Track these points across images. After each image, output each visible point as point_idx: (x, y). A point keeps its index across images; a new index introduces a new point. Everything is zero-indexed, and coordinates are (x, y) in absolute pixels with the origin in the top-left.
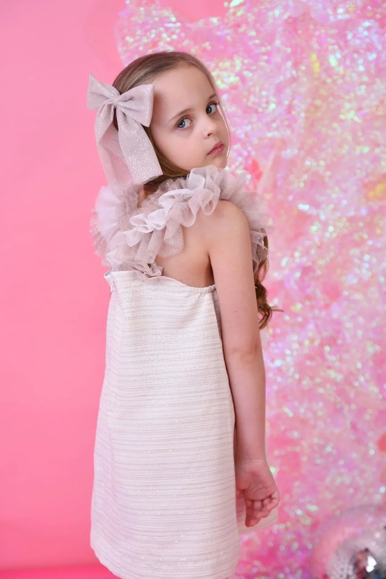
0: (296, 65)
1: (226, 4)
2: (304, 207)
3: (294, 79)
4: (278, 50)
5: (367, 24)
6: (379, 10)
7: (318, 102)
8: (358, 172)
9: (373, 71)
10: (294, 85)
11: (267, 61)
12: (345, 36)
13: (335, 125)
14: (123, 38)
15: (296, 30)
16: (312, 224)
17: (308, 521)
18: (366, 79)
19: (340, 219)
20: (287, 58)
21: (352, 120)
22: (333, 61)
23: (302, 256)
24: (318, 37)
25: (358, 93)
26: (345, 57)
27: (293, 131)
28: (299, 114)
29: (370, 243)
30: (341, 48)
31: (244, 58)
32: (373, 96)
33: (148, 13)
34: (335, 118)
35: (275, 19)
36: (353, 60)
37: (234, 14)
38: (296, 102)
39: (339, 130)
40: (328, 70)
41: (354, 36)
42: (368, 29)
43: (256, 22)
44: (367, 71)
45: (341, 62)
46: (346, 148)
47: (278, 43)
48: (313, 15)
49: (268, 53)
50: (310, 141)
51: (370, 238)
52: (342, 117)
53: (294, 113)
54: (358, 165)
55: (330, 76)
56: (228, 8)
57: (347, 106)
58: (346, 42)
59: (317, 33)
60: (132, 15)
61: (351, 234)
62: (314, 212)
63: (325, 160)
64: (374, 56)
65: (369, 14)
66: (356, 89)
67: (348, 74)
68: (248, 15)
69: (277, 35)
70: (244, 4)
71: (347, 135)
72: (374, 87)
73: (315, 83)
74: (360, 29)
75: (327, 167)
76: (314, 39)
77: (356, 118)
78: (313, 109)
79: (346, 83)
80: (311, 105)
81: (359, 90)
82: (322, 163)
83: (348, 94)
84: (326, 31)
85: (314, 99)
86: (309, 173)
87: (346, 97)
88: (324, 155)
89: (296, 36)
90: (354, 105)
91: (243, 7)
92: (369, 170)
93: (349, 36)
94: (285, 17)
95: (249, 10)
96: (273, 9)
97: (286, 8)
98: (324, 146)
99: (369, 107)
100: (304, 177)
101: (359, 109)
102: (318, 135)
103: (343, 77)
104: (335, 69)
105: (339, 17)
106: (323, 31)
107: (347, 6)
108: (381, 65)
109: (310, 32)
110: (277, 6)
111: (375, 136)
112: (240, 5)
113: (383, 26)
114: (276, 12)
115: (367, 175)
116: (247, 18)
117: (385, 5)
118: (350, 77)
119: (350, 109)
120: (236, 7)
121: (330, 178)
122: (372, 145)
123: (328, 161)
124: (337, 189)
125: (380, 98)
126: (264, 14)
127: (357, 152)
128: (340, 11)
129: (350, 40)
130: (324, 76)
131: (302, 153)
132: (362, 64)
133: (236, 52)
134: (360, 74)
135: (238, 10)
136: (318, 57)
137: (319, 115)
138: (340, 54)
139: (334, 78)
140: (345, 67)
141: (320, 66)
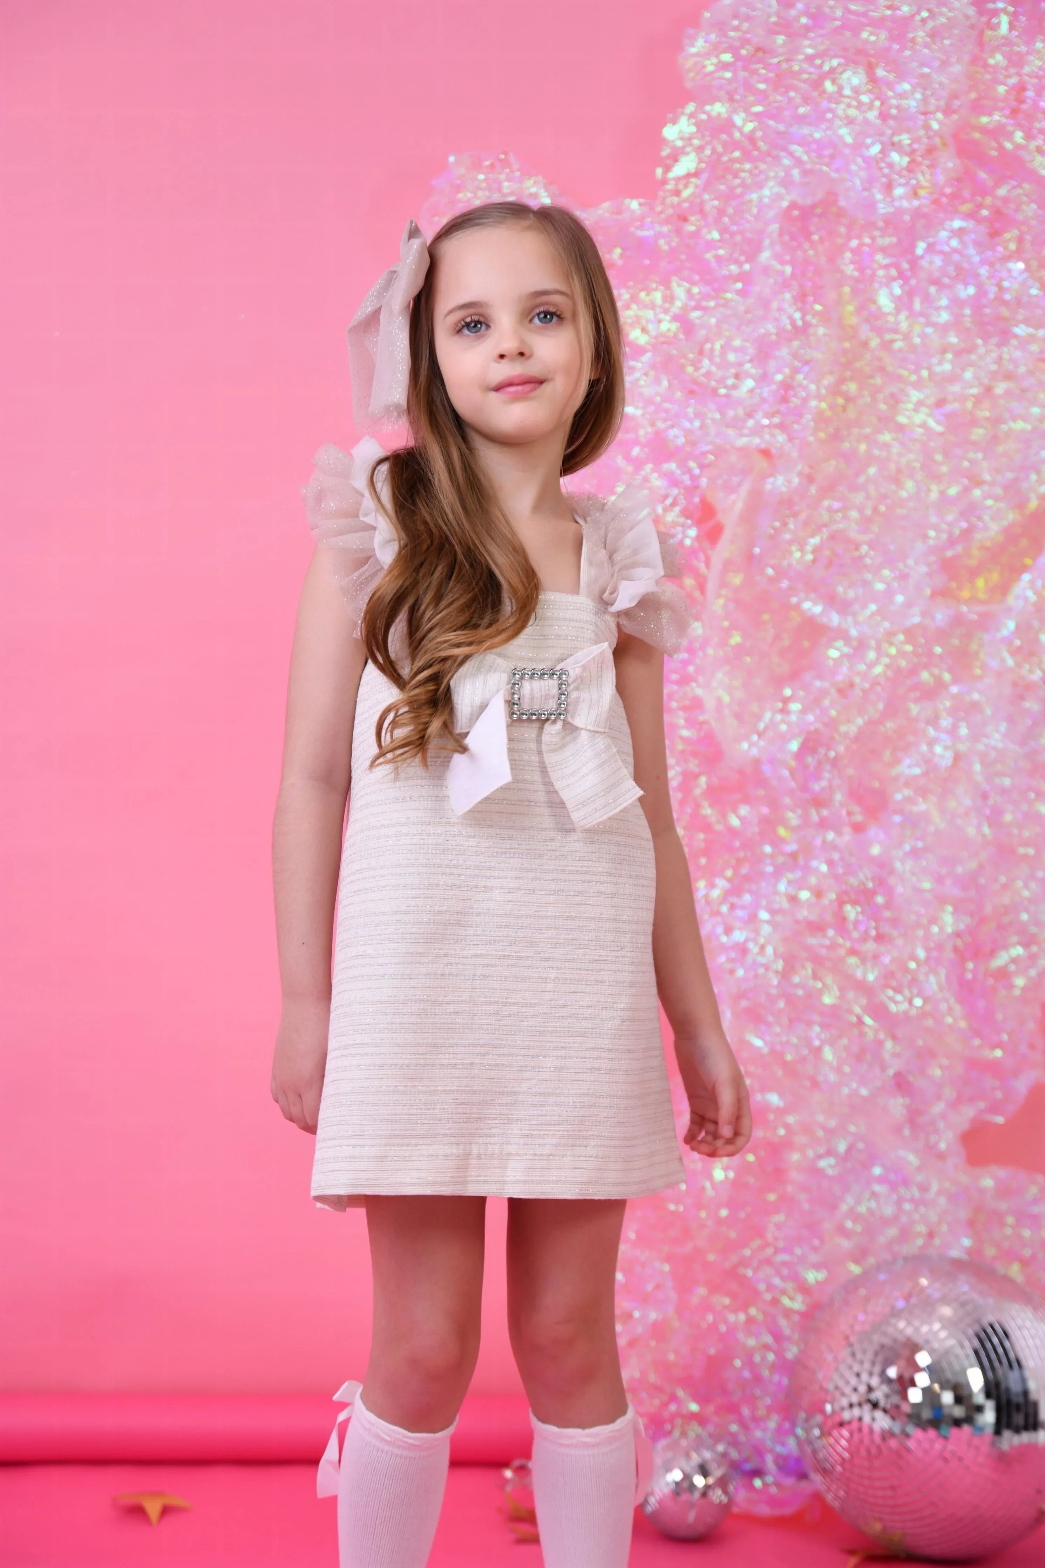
0: (803, 301)
1: (659, 171)
2: (813, 607)
3: (798, 331)
4: (766, 270)
5: (957, 224)
6: (988, 201)
7: (852, 387)
8: (932, 533)
9: (968, 322)
10: (796, 343)
11: (743, 293)
12: (912, 247)
13: (886, 437)
15: (808, 235)
16: (829, 645)
17: (797, 1303)
18: (953, 339)
19: (890, 635)
20: (785, 285)
21: (924, 425)
22: (884, 301)
23: (803, 712)
24: (855, 252)
25: (938, 369)
26: (910, 294)
27: (790, 439)
28: (805, 401)
29: (954, 689)
30: (901, 275)
31: (693, 283)
32: (968, 375)
33: (495, 186)
34: (887, 421)
35: (761, 206)
36: (927, 299)
37: (677, 193)
38: (800, 377)
39: (896, 449)
40: (874, 318)
41: (931, 248)
42: (959, 233)
43: (721, 212)
44: (956, 324)
45: (903, 303)
46: (910, 485)
47: (765, 256)
48: (842, 203)
49: (743, 277)
50: (831, 466)
51: (955, 681)
52: (902, 419)
53: (795, 401)
54: (934, 519)
55: (879, 331)
56: (664, 182)
57: (915, 395)
58: (914, 263)
59: (854, 243)
60: (459, 188)
61: (913, 671)
62: (835, 619)
63: (861, 510)
64: (971, 290)
65: (966, 207)
66: (935, 360)
67: (917, 329)
68: (706, 197)
69: (767, 242)
70: (697, 174)
71: (913, 458)
72: (973, 357)
73: (847, 345)
74: (944, 234)
75: (865, 523)
76: (848, 255)
77: (932, 423)
78: (840, 401)
79: (912, 348)
80: (835, 390)
81: (940, 363)
82: (854, 514)
83: (916, 371)
84: (873, 239)
85: (842, 381)
86: (825, 533)
87: (913, 378)
88: (858, 498)
89: (807, 245)
90: (928, 394)
91: (694, 180)
92: (957, 532)
93: (921, 247)
94: (785, 204)
95: (707, 186)
96: (760, 186)
97: (786, 182)
98: (862, 479)
99: (962, 399)
100: (815, 541)
101: (940, 403)
102: (848, 457)
103: (907, 337)
104: (891, 319)
105: (897, 204)
106: (867, 240)
107: (914, 182)
108: (987, 311)
109: (840, 241)
110: (767, 179)
111: (972, 462)
112: (689, 175)
113: (994, 234)
114: (766, 192)
115: (952, 542)
116: (702, 203)
117: (1002, 191)
118: (923, 336)
119: (920, 404)
120: (678, 179)
121: (871, 546)
122: (966, 481)
123: (869, 512)
124: (886, 572)
125: (986, 381)
126: (741, 196)
127: (934, 495)
128: (898, 191)
129: (922, 257)
130: (865, 332)
131: (813, 490)
132: (947, 308)
133: (677, 272)
134: (944, 329)
135: (686, 186)
136: (855, 292)
137: (851, 413)
138: (901, 287)
139: (888, 337)
140: (912, 315)
141: (859, 310)
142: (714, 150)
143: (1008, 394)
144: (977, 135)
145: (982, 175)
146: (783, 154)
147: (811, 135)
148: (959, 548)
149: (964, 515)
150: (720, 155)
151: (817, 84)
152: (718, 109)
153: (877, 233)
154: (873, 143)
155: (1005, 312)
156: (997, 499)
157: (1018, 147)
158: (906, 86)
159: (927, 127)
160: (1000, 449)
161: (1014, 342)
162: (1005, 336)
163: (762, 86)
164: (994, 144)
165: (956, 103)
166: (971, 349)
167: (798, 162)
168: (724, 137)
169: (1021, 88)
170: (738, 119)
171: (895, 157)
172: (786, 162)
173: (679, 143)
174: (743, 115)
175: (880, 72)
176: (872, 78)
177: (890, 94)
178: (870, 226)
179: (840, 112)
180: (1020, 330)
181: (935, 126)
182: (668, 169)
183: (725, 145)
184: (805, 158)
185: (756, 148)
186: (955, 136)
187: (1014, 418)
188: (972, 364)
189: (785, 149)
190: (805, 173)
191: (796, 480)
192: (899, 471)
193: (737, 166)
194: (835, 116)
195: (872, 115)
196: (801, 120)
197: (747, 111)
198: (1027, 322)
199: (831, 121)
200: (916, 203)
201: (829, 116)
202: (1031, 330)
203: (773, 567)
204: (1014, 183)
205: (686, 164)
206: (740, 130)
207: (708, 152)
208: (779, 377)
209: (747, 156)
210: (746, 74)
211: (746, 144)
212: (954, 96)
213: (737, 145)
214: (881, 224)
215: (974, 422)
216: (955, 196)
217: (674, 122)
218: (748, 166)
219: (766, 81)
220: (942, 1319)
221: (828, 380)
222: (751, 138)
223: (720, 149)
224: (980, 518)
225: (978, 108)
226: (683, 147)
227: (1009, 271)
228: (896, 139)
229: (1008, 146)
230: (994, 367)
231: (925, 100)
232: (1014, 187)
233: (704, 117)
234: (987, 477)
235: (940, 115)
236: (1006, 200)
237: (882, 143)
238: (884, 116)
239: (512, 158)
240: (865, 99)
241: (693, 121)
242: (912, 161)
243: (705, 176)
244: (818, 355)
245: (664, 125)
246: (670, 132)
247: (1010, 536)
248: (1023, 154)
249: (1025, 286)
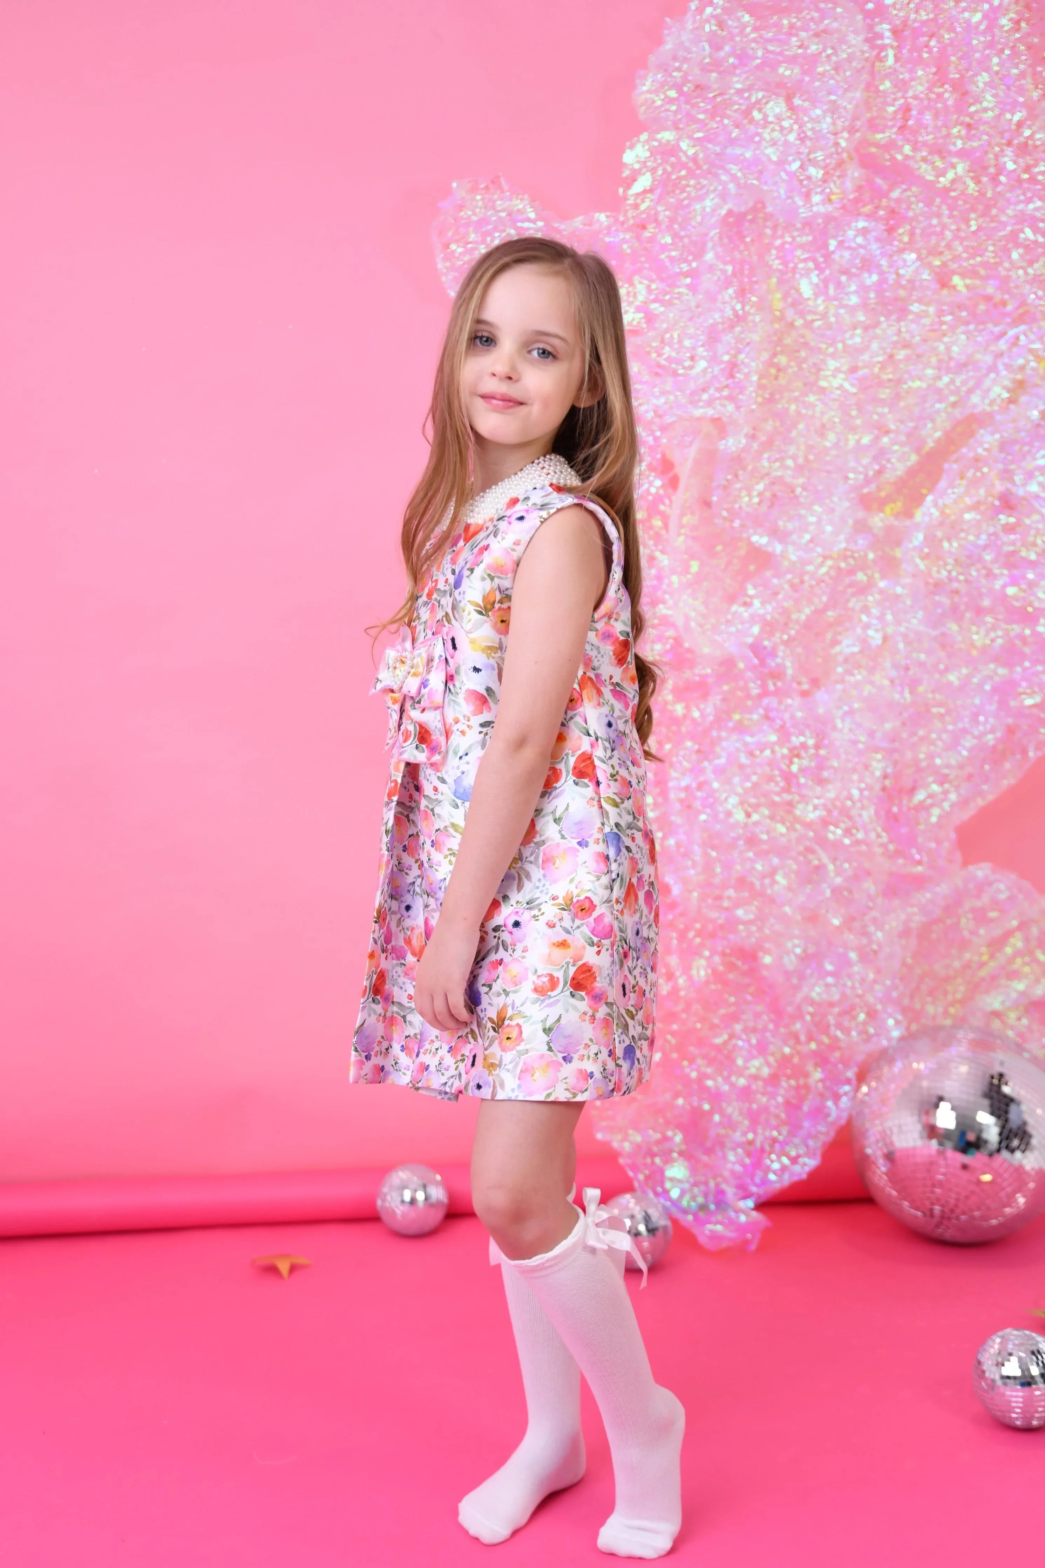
0: (742, 294)
1: (621, 190)
2: (760, 540)
3: (739, 319)
4: (711, 268)
5: (861, 224)
6: (884, 202)
7: (782, 360)
8: (851, 475)
9: (872, 304)
10: (738, 329)
11: (693, 288)
12: (826, 244)
13: (812, 398)
14: (447, 246)
15: (742, 237)
18: (861, 317)
20: (728, 281)
21: (841, 387)
22: (806, 288)
24: (780, 248)
25: (850, 342)
26: (826, 282)
27: (737, 408)
28: (747, 375)
30: (817, 267)
31: (651, 280)
32: (875, 346)
33: (490, 205)
34: (811, 386)
35: (704, 215)
36: (839, 285)
37: (636, 206)
38: (742, 357)
39: (819, 408)
40: (798, 304)
41: (841, 244)
42: (864, 232)
43: (672, 220)
44: (864, 305)
45: (821, 290)
46: (832, 437)
47: (709, 256)
48: (769, 209)
49: (693, 274)
50: (769, 426)
52: (823, 384)
53: (739, 376)
54: (852, 464)
55: (801, 314)
56: (625, 198)
57: (832, 364)
58: (828, 256)
59: (778, 242)
60: (461, 208)
62: (778, 547)
63: (794, 458)
64: (875, 278)
65: (868, 209)
66: (847, 335)
67: (832, 311)
68: (660, 208)
69: (710, 245)
70: (651, 191)
71: (834, 416)
72: (878, 331)
73: (777, 326)
74: (851, 233)
75: (799, 469)
76: (774, 252)
77: (847, 385)
78: (773, 371)
79: (829, 326)
80: (770, 364)
81: (852, 336)
82: (790, 463)
83: (833, 344)
84: (794, 238)
85: (775, 355)
86: (767, 481)
87: (831, 350)
88: (792, 450)
89: (742, 247)
90: (844, 363)
91: (649, 195)
92: (871, 473)
93: (833, 244)
94: (724, 212)
95: (659, 201)
96: (701, 199)
97: (724, 196)
98: (794, 434)
99: (870, 365)
100: (760, 487)
101: (853, 370)
102: (782, 416)
103: (824, 316)
104: (811, 303)
105: (815, 209)
106: (789, 239)
107: (828, 190)
108: (887, 294)
109: (766, 241)
110: (707, 193)
111: (881, 415)
112: (645, 192)
113: (891, 230)
114: (708, 203)
115: (867, 481)
116: (657, 213)
117: (895, 194)
118: (837, 315)
119: (838, 370)
120: (637, 195)
121: (804, 488)
122: (876, 432)
123: (801, 460)
124: (817, 508)
125: (889, 350)
126: (688, 206)
127: (852, 443)
128: (816, 199)
129: (833, 252)
130: (790, 314)
131: (755, 446)
132: (856, 292)
133: (638, 271)
134: (852, 310)
135: (643, 201)
136: (781, 281)
137: (782, 381)
138: (818, 275)
139: (809, 318)
140: (828, 299)
141: (784, 298)
142: (665, 170)
143: (907, 358)
144: (873, 150)
145: (879, 181)
146: (720, 172)
147: (742, 155)
148: (873, 486)
149: (875, 458)
150: (670, 174)
151: (747, 113)
152: (667, 136)
153: (796, 233)
154: (794, 161)
155: (902, 293)
156: (902, 444)
157: (907, 157)
158: (818, 112)
159: (837, 144)
160: (902, 404)
161: (911, 317)
162: (903, 312)
163: (701, 116)
164: (887, 157)
165: (859, 123)
166: (877, 324)
167: (734, 178)
168: (673, 159)
169: (906, 109)
170: (684, 145)
171: (812, 171)
172: (724, 178)
173: (637, 166)
174: (687, 141)
175: (797, 102)
176: (791, 108)
177: (806, 119)
178: (789, 226)
179: (767, 136)
180: (915, 308)
181: (843, 144)
182: (628, 186)
183: (673, 165)
184: (739, 174)
185: (699, 167)
186: (857, 150)
187: (912, 379)
188: (876, 337)
189: (723, 168)
190: (739, 186)
191: (744, 441)
192: (823, 426)
193: (684, 182)
194: (762, 139)
195: (792, 138)
196: (733, 142)
197: (690, 137)
198: (920, 301)
199: (759, 143)
200: (829, 208)
201: (757, 139)
202: (923, 308)
203: (727, 510)
204: (904, 187)
205: (644, 182)
206: (685, 153)
207: (660, 172)
208: (726, 358)
209: (691, 174)
210: (688, 107)
211: (691, 164)
212: (855, 118)
213: (684, 166)
214: (799, 225)
215: (881, 384)
216: (857, 200)
217: (632, 147)
218: (692, 182)
219: (705, 112)
221: (765, 356)
222: (694, 159)
223: (669, 169)
224: (889, 461)
225: (873, 126)
226: (640, 169)
227: (905, 261)
228: (812, 156)
229: (899, 157)
230: (895, 338)
231: (834, 124)
232: (905, 190)
233: (656, 144)
234: (893, 427)
235: (846, 135)
236: (898, 201)
237: (801, 160)
238: (802, 139)
240: (786, 124)
241: (647, 147)
242: (826, 173)
243: (659, 191)
244: (756, 337)
245: (624, 152)
246: (629, 157)
247: (912, 473)
248: (911, 163)
249: (917, 271)
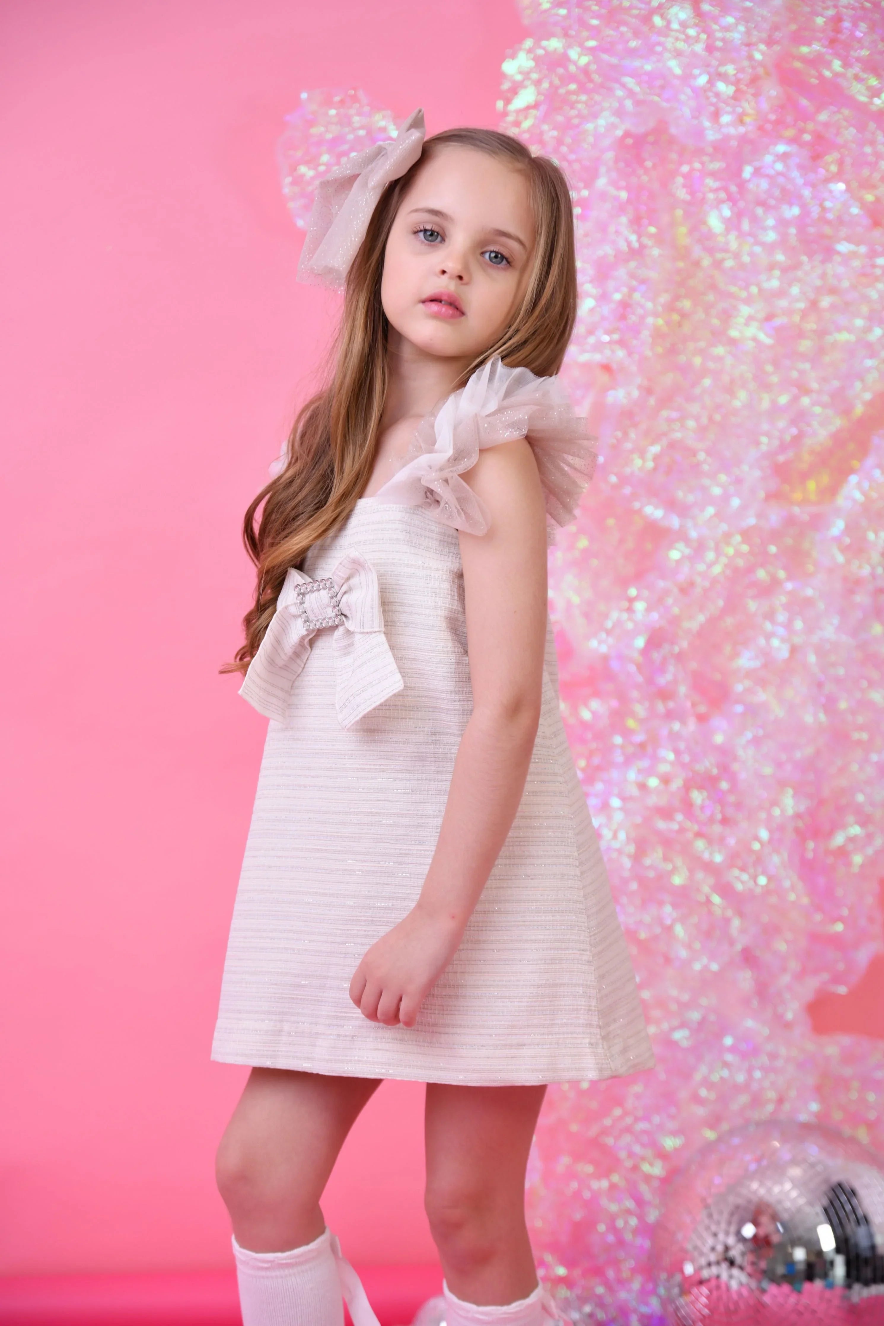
0: (638, 224)
1: (500, 104)
2: (654, 512)
3: (634, 253)
4: (603, 196)
5: (781, 148)
6: (810, 126)
7: (686, 304)
8: (764, 440)
9: (793, 241)
10: (633, 264)
12: (740, 171)
13: (720, 350)
14: (294, 168)
15: (640, 161)
16: (671, 547)
17: (656, 1169)
18: (780, 257)
19: (727, 536)
20: (621, 209)
21: (755, 339)
22: (715, 222)
23: (648, 610)
24: (686, 176)
25: (766, 285)
26: (739, 215)
27: (630, 354)
28: (642, 319)
29: (789, 586)
30: (731, 198)
32: (795, 290)
33: (345, 121)
34: (719, 335)
35: (597, 136)
36: (755, 220)
37: (518, 124)
38: (637, 296)
39: (729, 361)
40: (705, 239)
41: (757, 172)
42: (784, 157)
43: (560, 141)
44: (783, 242)
45: (732, 224)
46: (742, 395)
47: (601, 182)
48: (673, 130)
49: (582, 202)
50: (669, 379)
51: (790, 578)
52: (734, 333)
53: (633, 319)
54: (765, 427)
55: (710, 251)
56: (505, 114)
57: (745, 311)
58: (742, 185)
59: (685, 169)
60: (311, 123)
61: (750, 570)
62: (675, 522)
63: (697, 419)
64: (796, 211)
65: (790, 133)
66: (763, 277)
67: (746, 248)
68: (545, 127)
69: (603, 170)
70: (536, 106)
71: (745, 370)
72: (799, 274)
73: (681, 264)
74: (768, 159)
75: (702, 431)
76: (680, 180)
77: (762, 337)
78: (676, 317)
79: (742, 266)
80: (670, 308)
81: (769, 279)
82: (691, 424)
83: (746, 288)
84: (703, 164)
85: (677, 298)
86: (664, 442)
87: (744, 294)
88: (695, 408)
89: (640, 172)
90: (758, 309)
91: (533, 112)
92: (788, 438)
93: (747, 172)
94: (619, 133)
95: (546, 118)
96: (595, 116)
97: (620, 113)
98: (697, 391)
99: (789, 312)
100: (655, 449)
101: (769, 318)
102: (684, 370)
103: (737, 256)
104: (721, 239)
105: (725, 130)
106: (697, 165)
107: (739, 110)
108: (812, 230)
109: (672, 166)
110: (602, 110)
111: (802, 372)
112: (528, 108)
113: (816, 157)
114: (601, 122)
115: (783, 447)
116: (542, 133)
117: (823, 117)
118: (751, 254)
119: (750, 318)
120: (518, 112)
121: (708, 453)
122: (795, 391)
123: (705, 421)
124: (723, 478)
125: (812, 296)
126: (577, 126)
127: (766, 404)
128: (725, 119)
129: (749, 181)
130: (697, 252)
131: (652, 401)
132: (774, 228)
134: (770, 248)
135: (526, 118)
136: (687, 215)
137: (687, 328)
138: (731, 209)
139: (719, 256)
140: (741, 235)
141: (691, 232)
142: (551, 83)
143: (833, 307)
144: (798, 65)
145: (804, 102)
146: (616, 86)
147: (642, 67)
148: (790, 454)
149: (793, 422)
150: (557, 88)
151: (647, 19)
152: (554, 44)
153: (706, 159)
154: (700, 75)
155: (828, 230)
156: (824, 406)
157: (836, 75)
158: (730, 20)
159: (751, 58)
160: (827, 359)
161: (837, 258)
162: (829, 253)
163: (595, 22)
164: (813, 72)
165: (778, 35)
166: (797, 266)
167: (631, 93)
168: (560, 71)
169: (838, 19)
170: (573, 54)
171: (721, 86)
172: (620, 93)
173: (519, 77)
174: (578, 49)
175: (706, 7)
176: (698, 13)
177: (715, 27)
178: (699, 152)
179: (669, 46)
180: (843, 247)
181: (758, 56)
182: (508, 101)
183: (561, 78)
184: (637, 89)
185: (591, 80)
186: (778, 66)
187: (839, 329)
188: (799, 280)
189: (617, 81)
190: (638, 103)
191: (636, 393)
192: (732, 381)
193: (574, 98)
194: (665, 49)
195: (699, 48)
196: (632, 53)
197: (581, 45)
198: (849, 239)
199: (660, 54)
200: (742, 130)
201: (659, 49)
202: (852, 247)
203: (616, 474)
204: (833, 108)
205: (526, 97)
206: (575, 63)
207: (546, 85)
208: (617, 296)
209: (582, 89)
210: (581, 11)
211: (582, 77)
212: (776, 27)
213: (572, 78)
214: (710, 150)
215: (801, 335)
216: (779, 123)
217: (513, 57)
218: (583, 98)
219: (598, 16)
220: (793, 1181)
221: (664, 298)
222: (585, 71)
223: (557, 81)
224: (809, 425)
225: (798, 39)
226: (523, 81)
227: (831, 192)
228: (722, 69)
229: (827, 74)
230: (819, 283)
231: (748, 32)
232: (834, 113)
233: (541, 52)
234: (815, 385)
235: (762, 47)
236: (826, 125)
237: (709, 74)
238: (710, 48)
239: (361, 94)
240: (692, 32)
241: (532, 56)
242: (738, 91)
243: (543, 108)
244: (653, 275)
245: (503, 60)
246: (510, 67)
247: (838, 440)
248: (841, 81)
249: (846, 206)
